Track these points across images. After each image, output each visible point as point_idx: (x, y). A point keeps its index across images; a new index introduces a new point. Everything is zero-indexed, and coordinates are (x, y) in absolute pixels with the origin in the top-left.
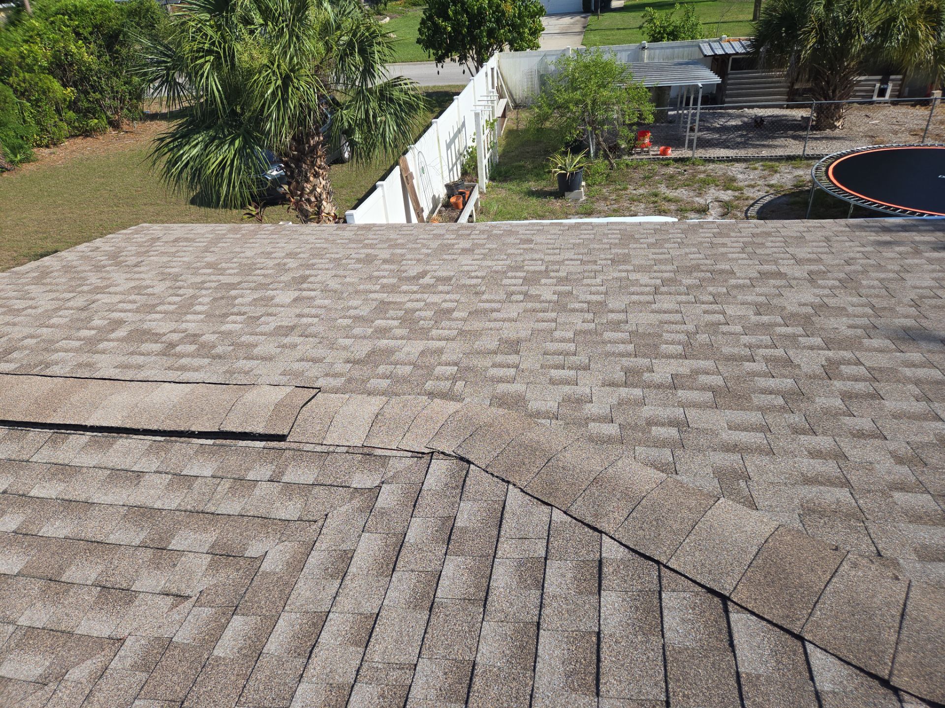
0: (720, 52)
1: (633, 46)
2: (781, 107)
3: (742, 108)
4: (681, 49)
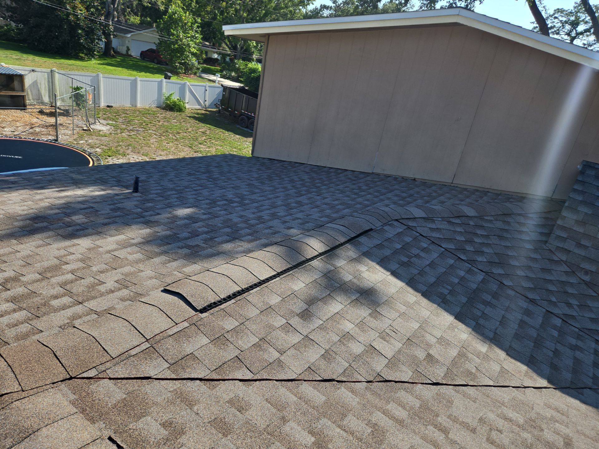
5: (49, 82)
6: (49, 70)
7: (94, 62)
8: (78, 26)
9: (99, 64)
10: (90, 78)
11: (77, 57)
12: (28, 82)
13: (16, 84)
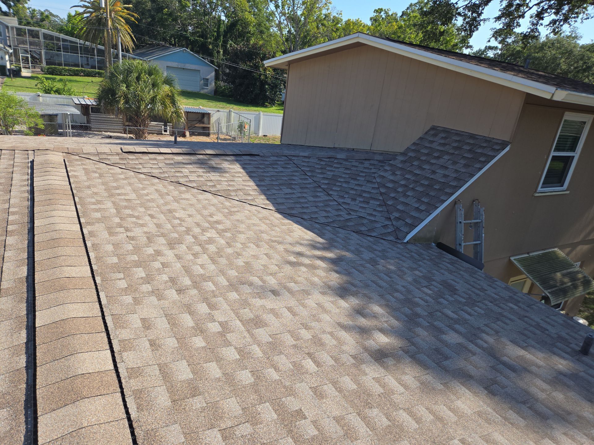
0: (83, 103)
1: (32, 94)
2: (121, 133)
3: (101, 131)
4: (62, 99)
6: (228, 111)
7: (274, 108)
8: (266, 83)
9: (276, 110)
10: (254, 116)
11: (263, 105)
12: (213, 119)
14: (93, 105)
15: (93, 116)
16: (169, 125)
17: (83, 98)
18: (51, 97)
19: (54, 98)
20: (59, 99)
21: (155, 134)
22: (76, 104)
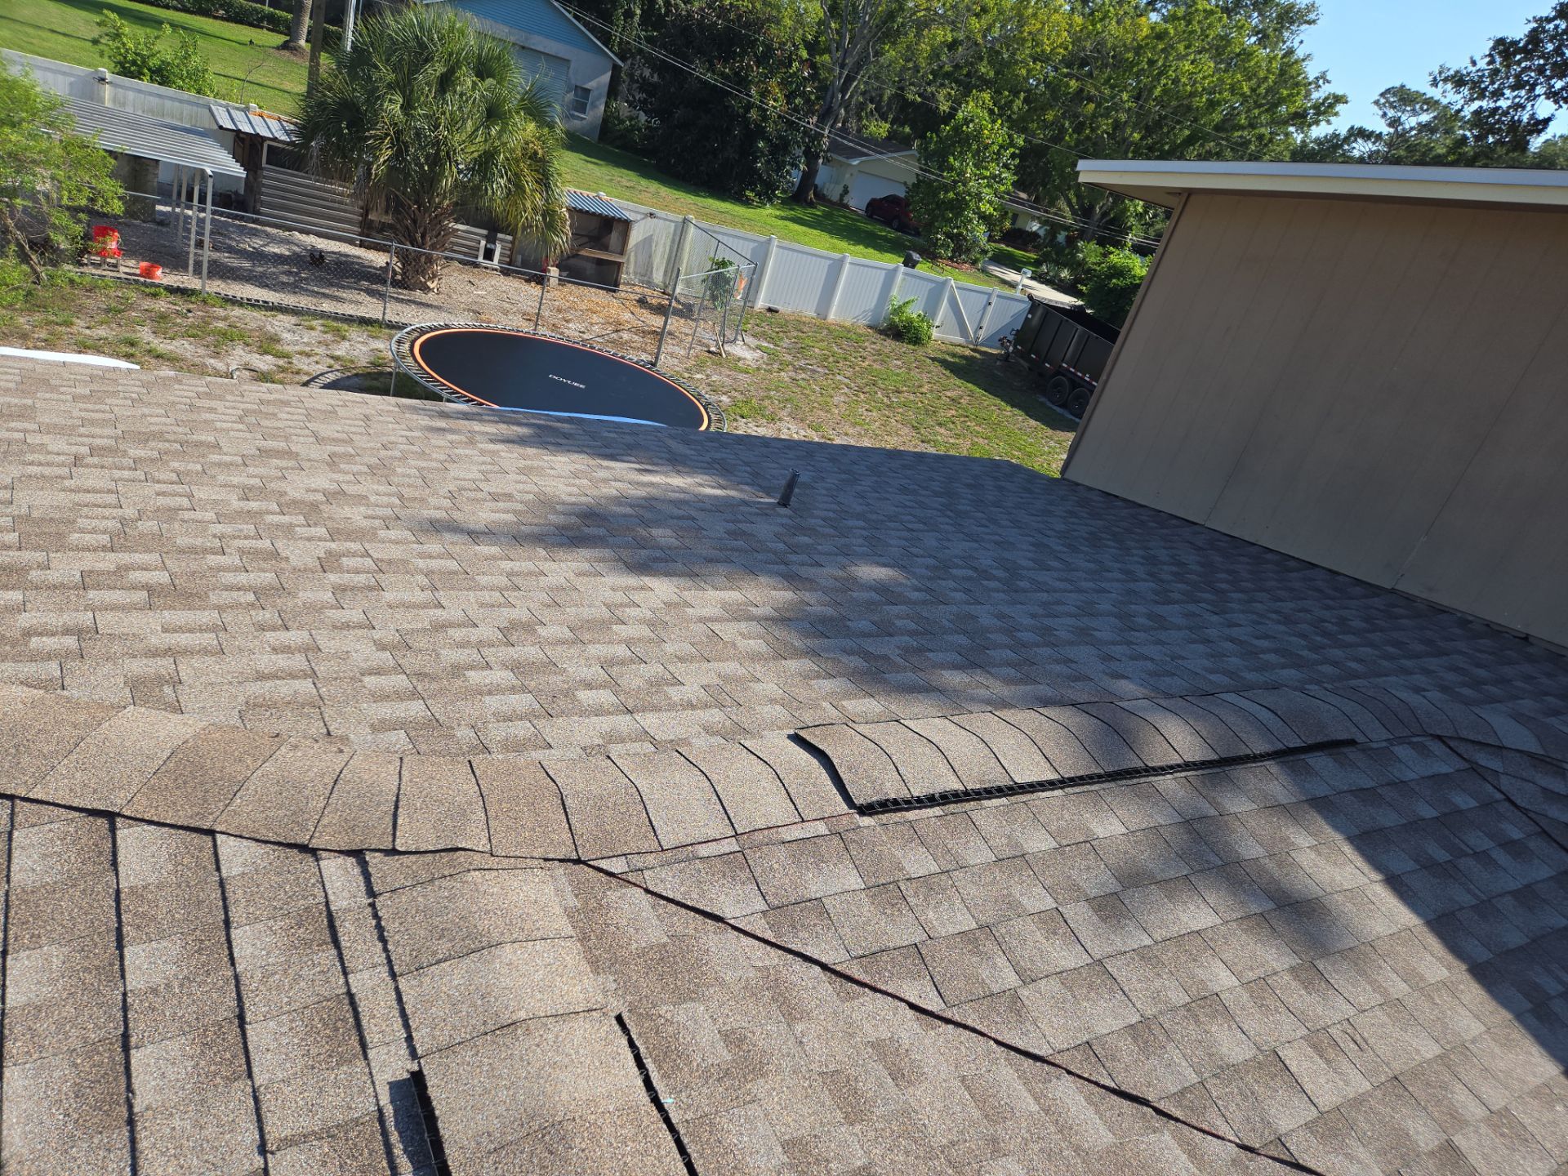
0: (246, 128)
1: (82, 70)
2: (351, 242)
3: (290, 229)
4: (177, 104)
5: (673, 241)
6: (680, 218)
7: (769, 210)
8: (761, 133)
9: (776, 217)
10: (752, 245)
11: (741, 199)
12: (636, 236)
13: (614, 237)
14: (275, 139)
15: (272, 176)
16: (502, 240)
17: (246, 110)
18: (140, 91)
19: (151, 94)
20: (168, 103)
21: (457, 264)
22: (221, 127)
